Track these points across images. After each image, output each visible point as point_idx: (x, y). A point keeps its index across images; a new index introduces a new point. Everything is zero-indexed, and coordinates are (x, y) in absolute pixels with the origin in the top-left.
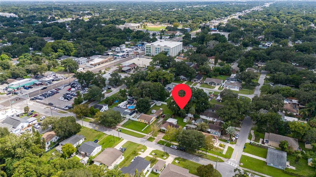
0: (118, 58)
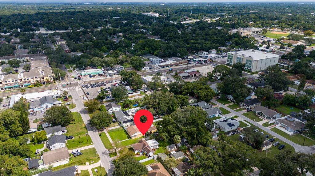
0: (193, 63)
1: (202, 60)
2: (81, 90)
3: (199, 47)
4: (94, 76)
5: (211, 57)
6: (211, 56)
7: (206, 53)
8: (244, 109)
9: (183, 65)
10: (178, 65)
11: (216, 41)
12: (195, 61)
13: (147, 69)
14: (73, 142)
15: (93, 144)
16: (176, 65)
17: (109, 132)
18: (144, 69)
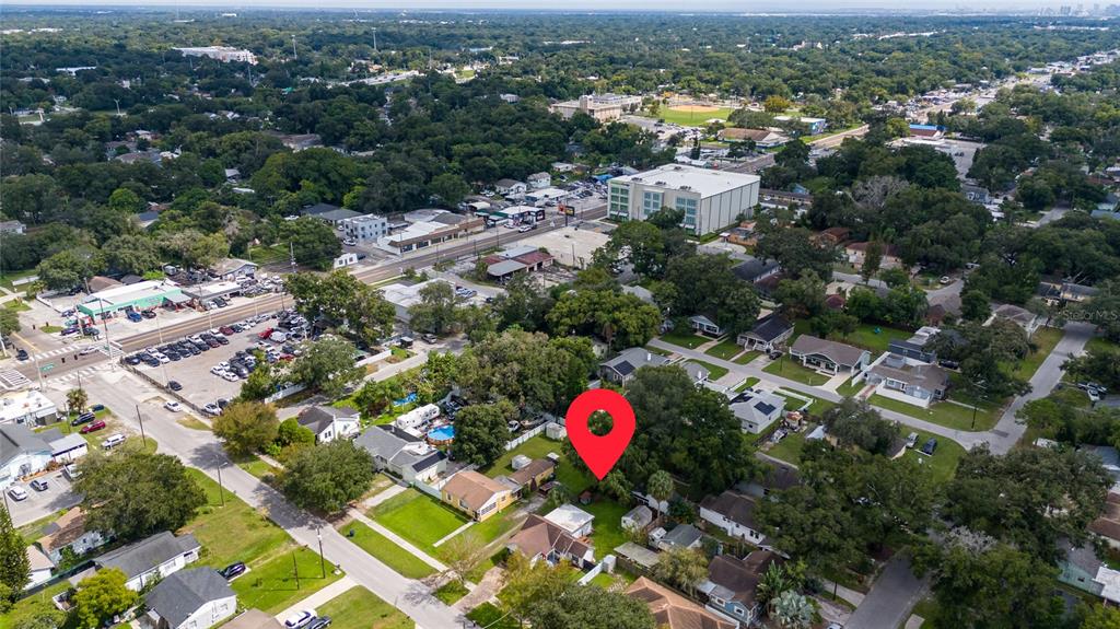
0: (502, 224)
1: (529, 213)
2: (130, 375)
3: (496, 166)
4: (148, 314)
5: (546, 200)
6: (546, 196)
7: (523, 186)
8: (758, 353)
9: (472, 233)
10: (456, 236)
11: (539, 144)
12: (506, 216)
13: (351, 260)
14: (256, 585)
15: (344, 574)
16: (450, 237)
17: (375, 513)
18: (341, 262)
